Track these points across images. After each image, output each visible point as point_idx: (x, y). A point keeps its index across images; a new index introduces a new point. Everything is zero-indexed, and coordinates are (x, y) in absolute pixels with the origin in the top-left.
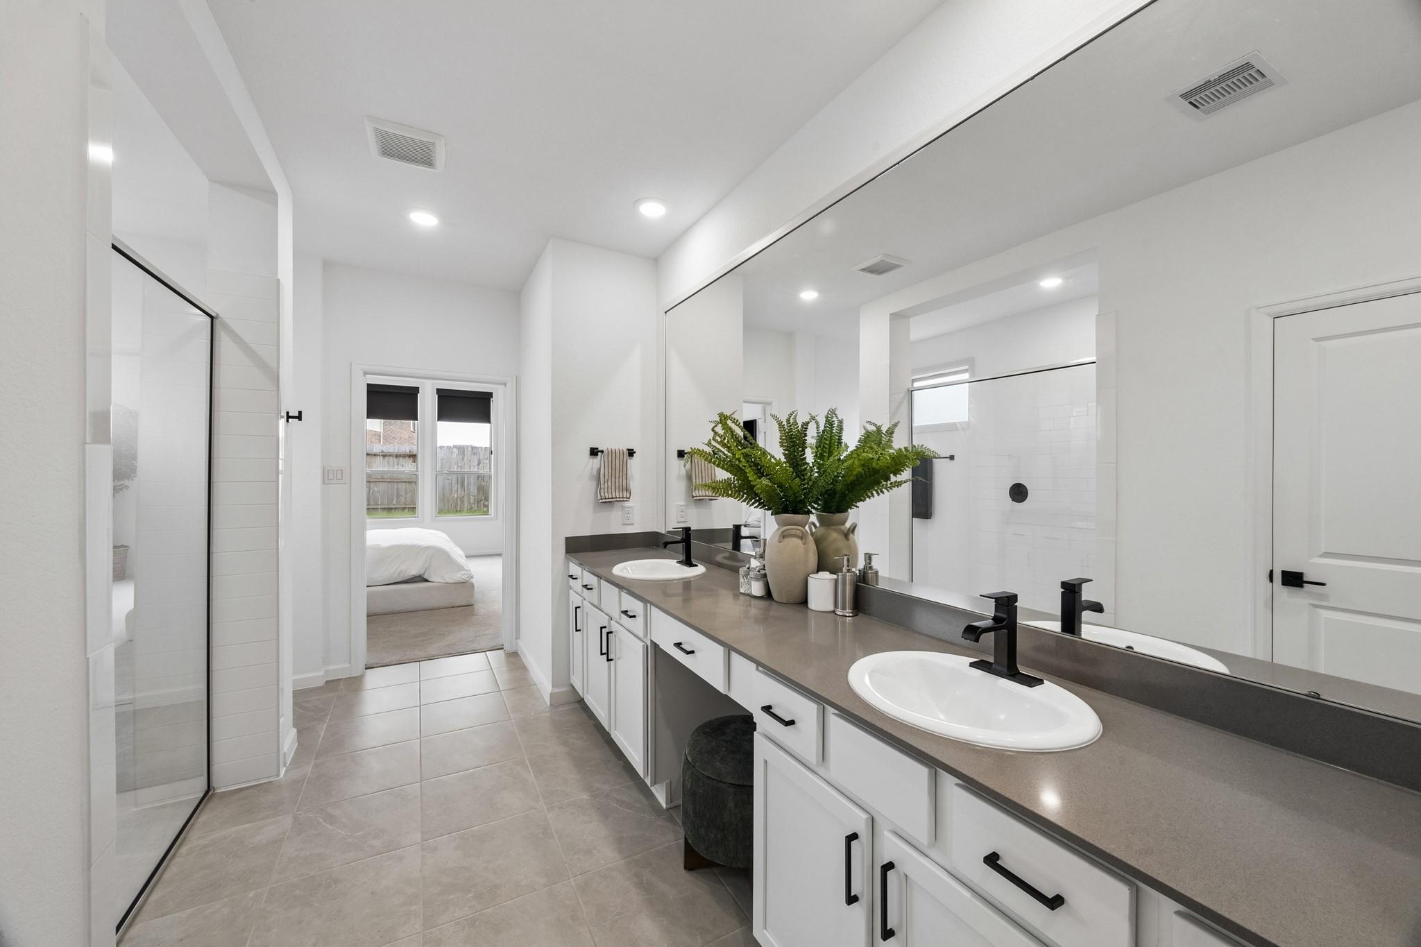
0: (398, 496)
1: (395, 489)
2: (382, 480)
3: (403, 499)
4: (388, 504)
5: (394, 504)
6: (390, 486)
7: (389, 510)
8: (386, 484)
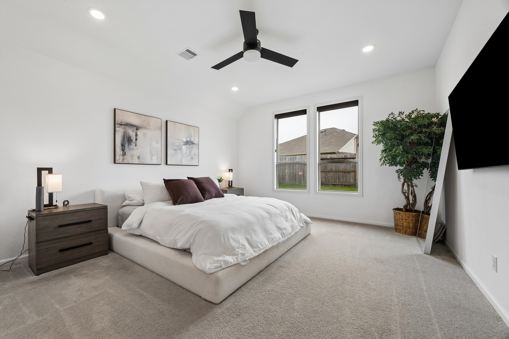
0: (339, 178)
1: (337, 175)
2: (331, 171)
3: (341, 180)
4: (334, 182)
5: (337, 182)
6: (335, 174)
7: (335, 185)
8: (333, 173)
